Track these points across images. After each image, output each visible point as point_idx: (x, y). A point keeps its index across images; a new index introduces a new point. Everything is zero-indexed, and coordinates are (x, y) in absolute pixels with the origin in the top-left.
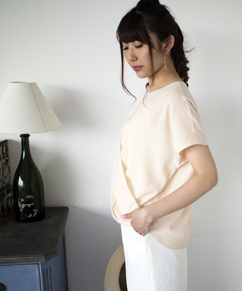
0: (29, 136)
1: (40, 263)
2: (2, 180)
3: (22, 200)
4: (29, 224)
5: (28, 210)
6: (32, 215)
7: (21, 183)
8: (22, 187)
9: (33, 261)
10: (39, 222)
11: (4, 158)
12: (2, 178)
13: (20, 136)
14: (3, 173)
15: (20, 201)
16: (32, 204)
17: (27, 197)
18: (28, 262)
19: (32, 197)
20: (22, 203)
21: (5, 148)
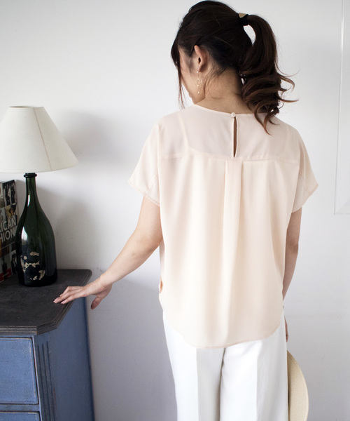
0: (36, 175)
1: (33, 336)
2: (5, 231)
3: (25, 258)
4: (33, 288)
5: (32, 271)
6: (38, 278)
7: (24, 236)
8: (27, 242)
9: (23, 333)
10: (46, 287)
11: (8, 204)
12: (6, 229)
13: (25, 176)
14: (7, 223)
15: (23, 259)
16: (38, 263)
17: (31, 254)
18: (17, 334)
19: (37, 254)
20: (25, 261)
21: (10, 191)
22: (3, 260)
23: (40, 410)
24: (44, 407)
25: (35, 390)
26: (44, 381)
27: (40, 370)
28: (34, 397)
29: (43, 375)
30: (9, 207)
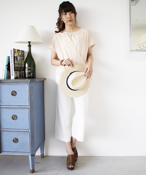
0: (31, 46)
6: (30, 75)
13: (28, 46)
14: (22, 62)
16: (30, 71)
19: (30, 68)
20: (27, 70)
22: (20, 72)
23: (29, 108)
25: (28, 101)
29: (31, 96)
30: (22, 58)
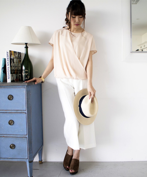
0: (28, 47)
1: (26, 87)
2: (17, 67)
5: (26, 76)
6: (27, 78)
7: (24, 68)
11: (19, 59)
14: (18, 64)
21: (19, 55)
22: (17, 75)
23: (26, 113)
24: (27, 111)
25: (25, 105)
26: (28, 102)
27: (27, 99)
28: (25, 108)
29: (28, 100)
30: (19, 60)
